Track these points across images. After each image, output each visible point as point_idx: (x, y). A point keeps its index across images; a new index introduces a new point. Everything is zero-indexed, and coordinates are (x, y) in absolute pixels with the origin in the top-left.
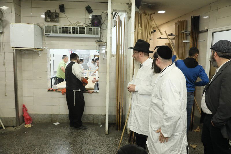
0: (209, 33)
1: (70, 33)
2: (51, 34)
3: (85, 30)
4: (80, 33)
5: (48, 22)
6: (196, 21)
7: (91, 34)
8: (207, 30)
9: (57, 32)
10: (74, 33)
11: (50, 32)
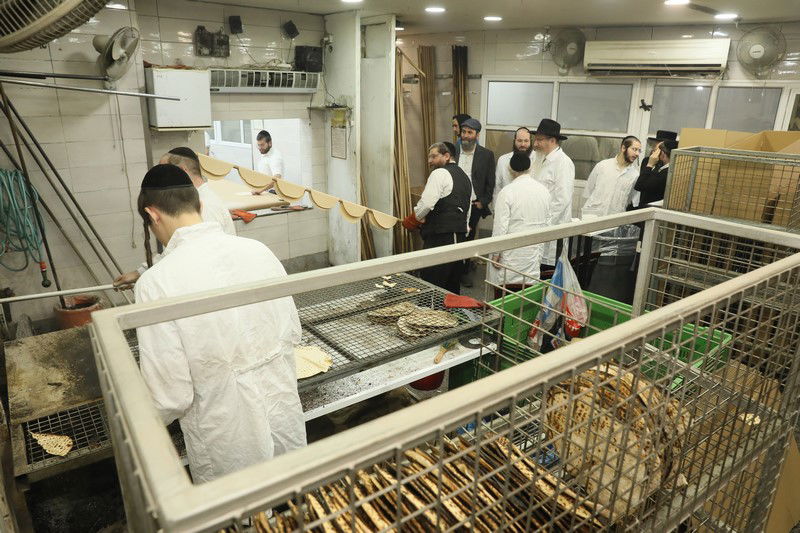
0: (484, 80)
1: (264, 85)
2: (223, 89)
3: (294, 79)
4: (283, 85)
5: (206, 55)
6: (460, 56)
7: (303, 86)
8: (481, 76)
9: (236, 85)
10: (271, 84)
11: (221, 84)
